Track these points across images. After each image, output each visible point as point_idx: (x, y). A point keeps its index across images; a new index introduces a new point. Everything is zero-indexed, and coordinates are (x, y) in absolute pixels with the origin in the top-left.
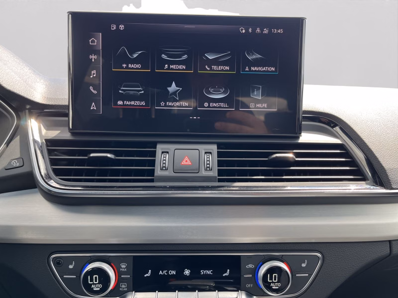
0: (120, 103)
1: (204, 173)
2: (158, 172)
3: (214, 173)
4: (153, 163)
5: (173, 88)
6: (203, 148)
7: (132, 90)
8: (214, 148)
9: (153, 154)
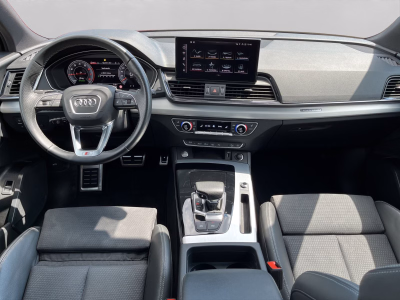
0: (193, 69)
1: (220, 95)
2: (205, 94)
3: (224, 95)
4: (203, 91)
5: (211, 64)
6: (221, 86)
7: (197, 65)
8: (225, 86)
9: (204, 87)
